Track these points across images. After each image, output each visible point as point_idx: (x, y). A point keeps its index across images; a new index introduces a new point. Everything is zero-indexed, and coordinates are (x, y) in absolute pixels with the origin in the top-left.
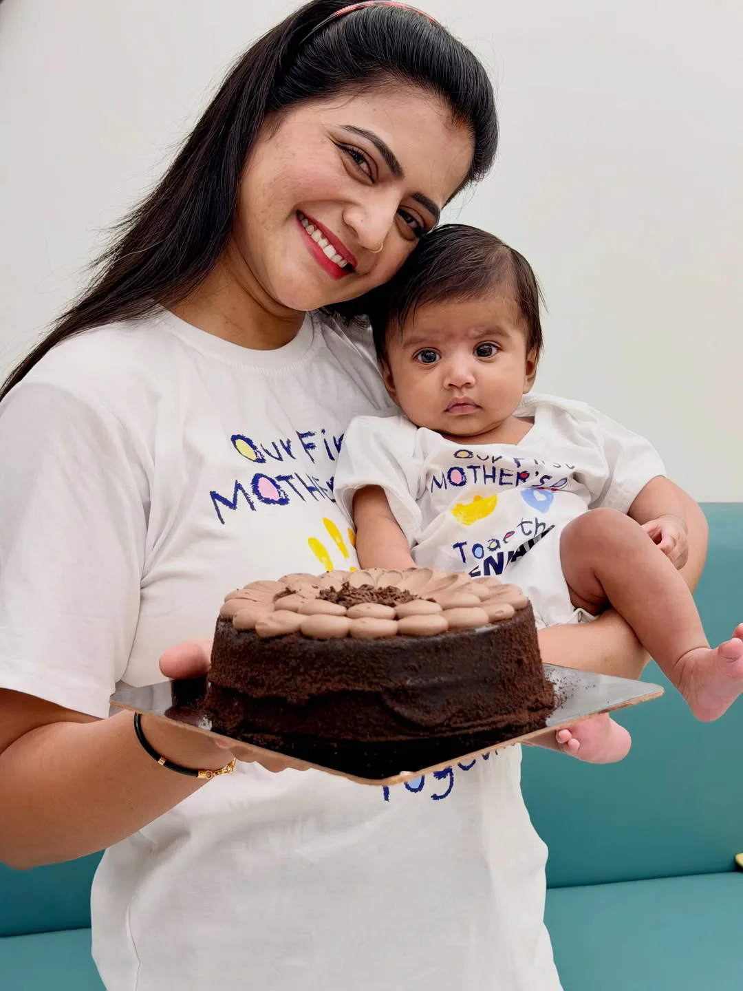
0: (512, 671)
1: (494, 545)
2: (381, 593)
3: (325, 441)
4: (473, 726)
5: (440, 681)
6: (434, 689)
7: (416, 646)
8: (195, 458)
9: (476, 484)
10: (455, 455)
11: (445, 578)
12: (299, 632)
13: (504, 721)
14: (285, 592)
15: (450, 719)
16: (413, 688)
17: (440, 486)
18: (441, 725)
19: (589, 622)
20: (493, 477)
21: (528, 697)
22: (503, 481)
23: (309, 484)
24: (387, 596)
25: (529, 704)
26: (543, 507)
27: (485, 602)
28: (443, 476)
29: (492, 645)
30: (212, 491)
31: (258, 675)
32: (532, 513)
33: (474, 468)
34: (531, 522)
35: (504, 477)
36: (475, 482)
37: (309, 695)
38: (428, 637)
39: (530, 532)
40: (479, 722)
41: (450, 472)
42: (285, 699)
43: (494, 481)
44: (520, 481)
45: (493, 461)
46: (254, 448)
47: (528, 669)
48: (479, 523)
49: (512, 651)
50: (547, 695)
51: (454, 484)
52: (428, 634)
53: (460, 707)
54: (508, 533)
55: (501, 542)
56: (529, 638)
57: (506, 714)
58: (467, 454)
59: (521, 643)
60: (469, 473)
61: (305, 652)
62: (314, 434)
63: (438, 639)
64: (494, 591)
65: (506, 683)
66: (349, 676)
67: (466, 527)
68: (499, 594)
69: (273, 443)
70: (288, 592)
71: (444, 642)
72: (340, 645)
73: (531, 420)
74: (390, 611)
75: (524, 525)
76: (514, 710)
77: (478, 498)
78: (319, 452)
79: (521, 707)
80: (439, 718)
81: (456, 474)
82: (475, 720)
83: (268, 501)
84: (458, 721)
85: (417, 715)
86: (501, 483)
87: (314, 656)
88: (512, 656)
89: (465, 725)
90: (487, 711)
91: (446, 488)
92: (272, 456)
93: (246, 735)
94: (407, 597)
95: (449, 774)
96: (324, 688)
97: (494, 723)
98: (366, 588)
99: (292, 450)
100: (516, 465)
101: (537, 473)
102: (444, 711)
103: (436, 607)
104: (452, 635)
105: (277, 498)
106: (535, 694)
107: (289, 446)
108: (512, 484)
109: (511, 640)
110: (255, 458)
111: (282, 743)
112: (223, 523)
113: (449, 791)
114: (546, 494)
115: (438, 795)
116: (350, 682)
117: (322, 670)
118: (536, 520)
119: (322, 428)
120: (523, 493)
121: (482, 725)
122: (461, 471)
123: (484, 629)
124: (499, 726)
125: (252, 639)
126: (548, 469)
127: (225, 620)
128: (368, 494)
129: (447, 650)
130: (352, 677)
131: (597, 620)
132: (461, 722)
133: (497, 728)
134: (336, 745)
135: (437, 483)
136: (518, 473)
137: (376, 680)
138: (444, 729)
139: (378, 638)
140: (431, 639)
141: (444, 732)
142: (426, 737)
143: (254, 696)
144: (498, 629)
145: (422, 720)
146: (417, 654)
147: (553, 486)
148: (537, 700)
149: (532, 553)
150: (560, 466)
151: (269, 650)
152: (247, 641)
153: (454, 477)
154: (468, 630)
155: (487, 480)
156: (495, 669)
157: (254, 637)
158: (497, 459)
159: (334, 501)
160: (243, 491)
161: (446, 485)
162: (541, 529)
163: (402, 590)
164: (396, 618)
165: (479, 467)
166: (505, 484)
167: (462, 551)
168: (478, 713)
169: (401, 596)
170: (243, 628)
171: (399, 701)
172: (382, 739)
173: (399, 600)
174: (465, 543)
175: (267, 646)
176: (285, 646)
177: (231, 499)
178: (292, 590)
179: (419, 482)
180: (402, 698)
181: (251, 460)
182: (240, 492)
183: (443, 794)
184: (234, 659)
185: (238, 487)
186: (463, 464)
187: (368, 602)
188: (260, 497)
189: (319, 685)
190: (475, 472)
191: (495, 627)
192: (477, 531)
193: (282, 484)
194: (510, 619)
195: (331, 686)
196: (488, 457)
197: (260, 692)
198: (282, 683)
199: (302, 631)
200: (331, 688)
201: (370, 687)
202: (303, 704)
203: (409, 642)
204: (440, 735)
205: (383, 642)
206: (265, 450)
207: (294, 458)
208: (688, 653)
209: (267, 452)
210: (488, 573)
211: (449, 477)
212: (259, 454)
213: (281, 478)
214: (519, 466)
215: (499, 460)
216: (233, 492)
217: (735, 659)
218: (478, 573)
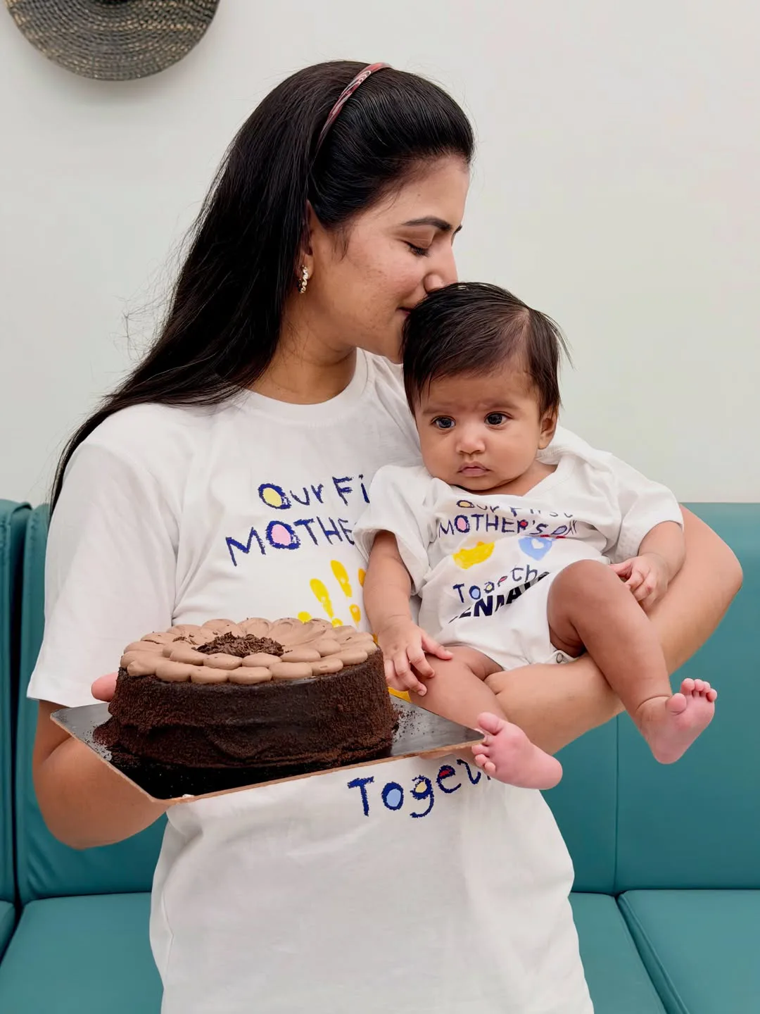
0: (327, 716)
1: (490, 587)
2: (253, 643)
3: (362, 486)
4: (283, 761)
5: (254, 721)
6: (249, 728)
7: (235, 692)
8: (216, 507)
9: (479, 531)
10: (458, 504)
13: (312, 758)
15: (260, 753)
16: (233, 726)
17: (446, 532)
18: (252, 758)
19: (569, 663)
20: (496, 525)
21: (347, 739)
22: (506, 529)
23: (329, 527)
25: (346, 745)
26: (538, 554)
27: (324, 657)
28: (450, 523)
29: (307, 693)
30: (228, 537)
32: (526, 560)
33: (477, 516)
34: (522, 569)
35: (506, 525)
36: (477, 529)
37: (152, 726)
38: (248, 685)
39: (520, 578)
40: (290, 757)
41: (456, 519)
42: (137, 727)
43: (496, 529)
44: (520, 528)
45: (493, 510)
46: (282, 494)
48: (476, 567)
49: (331, 700)
51: (460, 530)
52: (248, 683)
53: (272, 744)
54: (503, 578)
55: (496, 585)
56: (355, 689)
57: (318, 752)
58: (469, 505)
60: (473, 521)
61: (154, 691)
62: (351, 479)
63: (256, 688)
65: (320, 726)
67: (463, 570)
69: (304, 489)
70: (180, 638)
71: (259, 691)
72: (178, 687)
73: (553, 468)
74: (234, 661)
75: (515, 571)
76: (327, 749)
77: (480, 544)
78: (355, 496)
79: (336, 747)
80: (249, 752)
81: (461, 522)
82: (286, 755)
83: (278, 546)
84: (269, 755)
85: (233, 749)
86: (504, 531)
87: (160, 694)
89: (274, 759)
90: (298, 748)
91: (453, 533)
92: (300, 501)
93: (114, 754)
95: (429, 795)
96: (162, 721)
97: (302, 759)
98: (247, 638)
99: (322, 495)
100: (513, 514)
101: (534, 522)
102: (256, 747)
103: (273, 660)
105: (287, 543)
106: (356, 737)
107: (320, 491)
108: (513, 531)
109: (330, 691)
110: (279, 504)
111: (131, 763)
112: (235, 565)
113: (428, 811)
114: (545, 543)
115: (417, 813)
116: (181, 718)
117: (163, 707)
118: (528, 567)
119: (360, 474)
120: (521, 541)
121: (291, 760)
122: (465, 518)
124: (306, 762)
125: (126, 676)
126: (544, 518)
129: (263, 697)
130: (184, 714)
132: (272, 757)
135: (443, 530)
136: (518, 522)
137: (201, 718)
138: (255, 761)
139: (208, 684)
140: (250, 688)
141: (255, 764)
142: (239, 767)
144: (317, 682)
145: (235, 753)
146: (236, 698)
147: (553, 533)
150: (557, 515)
153: (459, 524)
154: (286, 682)
155: (489, 527)
156: (309, 714)
158: (495, 509)
159: (353, 543)
160: (257, 537)
161: (453, 531)
162: (532, 576)
164: (236, 667)
165: (483, 516)
166: (507, 531)
167: (460, 592)
168: (288, 750)
171: (220, 737)
172: (202, 765)
174: (463, 585)
176: (143, 684)
177: (245, 545)
179: (429, 528)
180: (222, 734)
181: (273, 507)
182: (254, 538)
183: (423, 813)
185: (253, 533)
186: (468, 513)
187: (228, 652)
188: (272, 542)
189: (158, 719)
190: (478, 520)
191: (316, 679)
194: (335, 673)
195: (166, 720)
196: (486, 507)
197: (126, 721)
198: (138, 714)
199: (157, 675)
200: (166, 722)
201: (196, 723)
202: (148, 733)
203: (232, 689)
204: (252, 765)
205: (210, 688)
206: (293, 496)
207: (322, 502)
208: (648, 701)
209: (296, 498)
210: (477, 614)
211: (456, 524)
212: (285, 501)
213: (298, 523)
214: (515, 514)
215: (497, 510)
216: (248, 538)
217: (679, 713)
218: (469, 614)
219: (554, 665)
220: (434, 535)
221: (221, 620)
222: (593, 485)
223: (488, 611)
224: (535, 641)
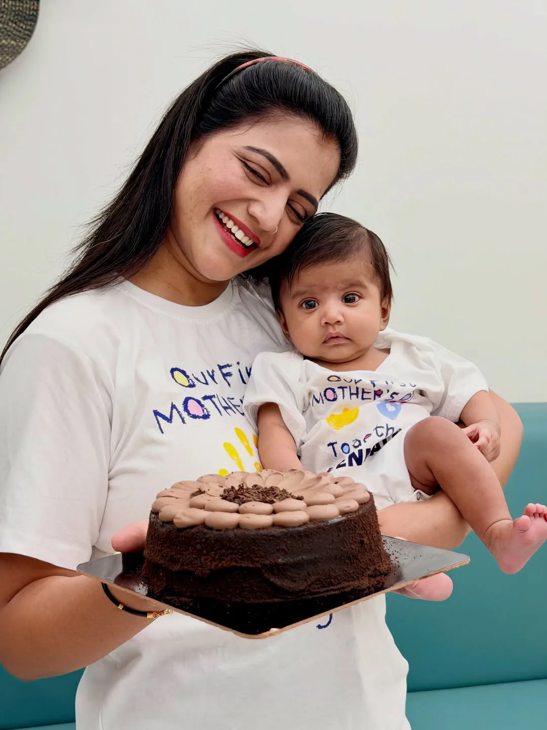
0: (356, 549)
1: (357, 444)
2: (266, 492)
3: (239, 371)
4: (327, 591)
5: (302, 559)
6: (298, 565)
7: (285, 534)
9: (344, 399)
10: (328, 379)
11: (314, 479)
12: (204, 524)
13: (350, 586)
14: (198, 492)
15: (310, 586)
16: (284, 564)
17: (318, 402)
18: (303, 591)
19: (426, 500)
20: (357, 394)
21: (369, 567)
22: (364, 397)
23: (224, 405)
24: (268, 495)
25: (369, 572)
26: (393, 415)
27: (339, 498)
28: (321, 395)
29: (340, 531)
30: (155, 410)
31: (175, 555)
32: (384, 421)
33: (342, 388)
34: (383, 427)
35: (365, 394)
36: (343, 398)
37: (210, 570)
38: (294, 527)
39: (382, 434)
40: (332, 587)
41: (325, 392)
42: (193, 572)
43: (357, 397)
44: (377, 397)
45: (356, 383)
46: (187, 377)
47: (369, 547)
48: (346, 428)
49: (356, 535)
50: (384, 565)
51: (328, 400)
52: (294, 525)
53: (318, 577)
54: (368, 435)
55: (362, 442)
56: (370, 524)
57: (352, 581)
58: (337, 379)
59: (363, 528)
60: (339, 392)
61: (207, 539)
62: (231, 366)
63: (301, 529)
64: (346, 489)
65: (351, 558)
66: (238, 556)
67: (336, 431)
68: (350, 491)
69: (202, 373)
70: (200, 492)
71: (305, 531)
72: (231, 534)
73: (388, 351)
74: (268, 507)
75: (378, 429)
76: (358, 578)
77: (346, 410)
78: (235, 379)
79: (363, 575)
80: (302, 586)
81: (329, 393)
82: (329, 586)
83: (194, 417)
84: (316, 587)
85: (286, 584)
86: (363, 399)
87: (213, 542)
88: (356, 539)
89: (321, 590)
90: (338, 579)
91: (323, 403)
92: (201, 382)
93: (167, 598)
94: (284, 495)
96: (220, 565)
97: (343, 588)
98: (255, 488)
99: (215, 378)
100: (372, 385)
101: (388, 391)
102: (306, 580)
103: (301, 504)
104: (311, 526)
105: (201, 415)
106: (375, 565)
107: (213, 375)
108: (371, 399)
109: (355, 527)
110: (187, 384)
111: (191, 604)
112: (162, 432)
113: (329, 622)
114: (396, 406)
115: (321, 625)
116: (238, 560)
117: (219, 552)
118: (387, 425)
119: (238, 361)
120: (378, 406)
121: (334, 590)
122: (333, 390)
123: (336, 520)
124: (346, 590)
125: (171, 528)
126: (396, 387)
127: (155, 513)
128: (268, 409)
129: (307, 536)
130: (240, 557)
131: (433, 497)
132: (319, 588)
133: (345, 592)
134: (229, 606)
135: (316, 400)
136: (375, 391)
137: (256, 559)
138: (306, 593)
139: (259, 529)
140: (296, 529)
141: (306, 595)
142: (293, 600)
143: (173, 570)
144: (345, 520)
145: (290, 588)
146: (285, 539)
147: (401, 400)
148: (376, 569)
149: (385, 449)
150: (405, 385)
151: (182, 537)
152: (168, 530)
153: (329, 395)
154: (323, 521)
155: (352, 396)
156: (343, 549)
157: (172, 527)
158: (358, 382)
159: (243, 414)
160: (177, 410)
161: (323, 400)
162: (390, 432)
163: (281, 489)
164: (274, 512)
165: (346, 387)
166: (366, 399)
167: (334, 448)
168: (331, 582)
169: (279, 493)
170: (165, 520)
171: (273, 574)
172: (262, 601)
173: (277, 497)
174: (336, 443)
175: (181, 535)
176: (193, 534)
177: (168, 416)
178: (203, 490)
179: (304, 399)
180: (276, 572)
181: (183, 386)
182: (174, 411)
183: (326, 624)
184: (160, 543)
185: (173, 407)
186: (334, 385)
187: (256, 501)
188: (189, 414)
189: (216, 563)
190: (343, 391)
191: (344, 518)
192: (344, 434)
193: (207, 403)
194: (356, 512)
195: (225, 564)
196: (351, 380)
197: (177, 568)
198: (191, 561)
199: (206, 523)
200: (225, 565)
201: (253, 564)
202: (206, 576)
203: (281, 532)
204: (303, 597)
205: (261, 532)
206: (195, 378)
207: (217, 383)
208: (494, 525)
209: (197, 379)
210: (351, 464)
211: (325, 395)
212: (190, 381)
213: (205, 398)
214: (374, 386)
215: (360, 382)
216: (170, 411)
217: (525, 531)
218: (344, 465)
219: (415, 502)
220: (307, 405)
221: (211, 475)
222: (422, 362)
223: (359, 462)
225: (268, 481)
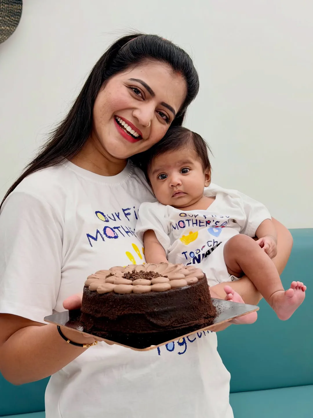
0: (197, 303)
1: (198, 251)
2: (147, 274)
3: (135, 211)
4: (182, 326)
5: (168, 308)
6: (166, 312)
7: (157, 295)
9: (190, 227)
10: (180, 215)
11: (173, 267)
12: (113, 291)
13: (194, 323)
14: (110, 275)
15: (172, 323)
16: (157, 312)
17: (175, 228)
18: (169, 326)
19: (236, 281)
20: (196, 223)
21: (204, 313)
22: (201, 225)
23: (127, 230)
24: (149, 275)
25: (204, 316)
26: (217, 235)
27: (187, 276)
28: (176, 224)
29: (188, 293)
30: (88, 233)
31: (98, 308)
33: (188, 220)
34: (211, 241)
35: (201, 223)
36: (189, 226)
37: (117, 316)
38: (163, 292)
39: (211, 245)
40: (184, 324)
41: (179, 223)
42: (108, 318)
43: (197, 225)
44: (207, 224)
45: (195, 217)
46: (104, 216)
47: (204, 302)
48: (191, 243)
49: (197, 296)
50: (212, 312)
51: (181, 227)
53: (176, 318)
54: (203, 246)
55: (201, 250)
56: (204, 290)
57: (195, 320)
58: (185, 215)
59: (200, 292)
60: (186, 223)
61: (115, 299)
62: (130, 209)
63: (167, 292)
64: (192, 272)
65: (194, 308)
66: (132, 308)
67: (186, 245)
68: (193, 273)
69: (112, 214)
70: (111, 275)
71: (169, 293)
72: (128, 296)
73: (214, 198)
74: (149, 282)
75: (209, 243)
76: (198, 319)
77: (191, 233)
78: (132, 216)
79: (201, 317)
80: (168, 323)
81: (181, 223)
82: (182, 323)
83: (110, 237)
84: (176, 324)
85: (160, 322)
86: (200, 226)
87: (119, 301)
88: (197, 297)
90: (187, 319)
91: (178, 229)
92: (112, 219)
93: (94, 332)
94: (157, 275)
95: (185, 344)
96: (123, 313)
97: (190, 324)
98: (141, 272)
99: (120, 217)
100: (204, 218)
101: (214, 221)
102: (170, 320)
103: (167, 279)
104: (172, 291)
105: (113, 236)
106: (207, 312)
107: (119, 215)
108: (204, 226)
109: (196, 291)
110: (105, 220)
111: (107, 335)
112: (92, 246)
113: (185, 351)
114: (219, 229)
115: (181, 352)
116: (133, 310)
117: (122, 306)
118: (214, 240)
119: (134, 206)
120: (208, 230)
121: (185, 325)
122: (183, 222)
123: (185, 288)
124: (192, 325)
125: (96, 294)
126: (218, 218)
127: (86, 287)
129: (170, 296)
130: (134, 308)
131: (240, 279)
132: (177, 324)
133: (191, 326)
134: (128, 335)
135: (174, 228)
136: (206, 221)
137: (142, 309)
138: (170, 327)
139: (143, 293)
140: (164, 293)
141: (171, 328)
142: (163, 331)
143: (97, 317)
144: (191, 288)
145: (161, 324)
146: (158, 298)
147: (221, 225)
148: (208, 314)
149: (213, 253)
150: (223, 217)
151: (102, 299)
152: (94, 295)
153: (181, 225)
154: (179, 288)
155: (194, 225)
156: (190, 303)
157: (96, 293)
160: (100, 233)
161: (178, 228)
162: (216, 244)
163: (155, 273)
164: (152, 284)
165: (190, 220)
166: (201, 226)
167: (185, 255)
168: (183, 321)
169: (154, 275)
170: (92, 290)
171: (152, 317)
172: (146, 332)
173: (153, 277)
174: (186, 252)
175: (101, 297)
176: (108, 297)
177: (95, 237)
178: (112, 274)
179: (168, 227)
180: (153, 316)
181: (103, 221)
182: (98, 234)
183: (183, 352)
184: (89, 302)
185: (98, 232)
186: (184, 219)
187: (141, 278)
188: (107, 236)
189: (120, 312)
190: (189, 222)
191: (190, 286)
192: (191, 247)
193: (116, 230)
194: (196, 283)
195: (125, 312)
196: (193, 216)
197: (99, 315)
198: (107, 311)
199: (115, 291)
200: (125, 313)
201: (140, 312)
202: (115, 320)
203: (155, 294)
204: (168, 330)
205: (145, 294)
207: (121, 220)
208: (274, 293)
209: (109, 217)
210: (194, 263)
211: (179, 225)
212: (106, 219)
213: (115, 228)
214: (206, 218)
215: (197, 216)
216: (96, 234)
217: (291, 297)
218: (190, 263)
219: (231, 282)
220: (170, 230)
223: (199, 261)
224: (221, 273)
225: (148, 269)
